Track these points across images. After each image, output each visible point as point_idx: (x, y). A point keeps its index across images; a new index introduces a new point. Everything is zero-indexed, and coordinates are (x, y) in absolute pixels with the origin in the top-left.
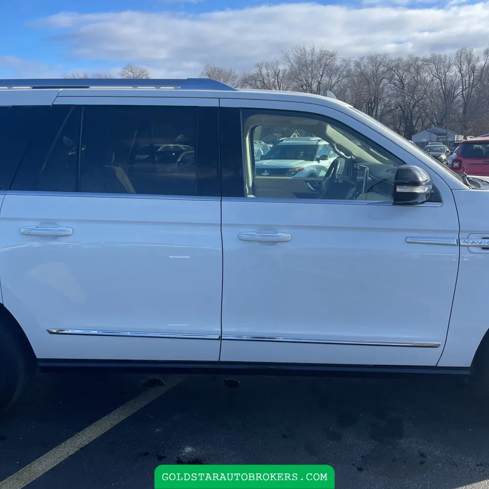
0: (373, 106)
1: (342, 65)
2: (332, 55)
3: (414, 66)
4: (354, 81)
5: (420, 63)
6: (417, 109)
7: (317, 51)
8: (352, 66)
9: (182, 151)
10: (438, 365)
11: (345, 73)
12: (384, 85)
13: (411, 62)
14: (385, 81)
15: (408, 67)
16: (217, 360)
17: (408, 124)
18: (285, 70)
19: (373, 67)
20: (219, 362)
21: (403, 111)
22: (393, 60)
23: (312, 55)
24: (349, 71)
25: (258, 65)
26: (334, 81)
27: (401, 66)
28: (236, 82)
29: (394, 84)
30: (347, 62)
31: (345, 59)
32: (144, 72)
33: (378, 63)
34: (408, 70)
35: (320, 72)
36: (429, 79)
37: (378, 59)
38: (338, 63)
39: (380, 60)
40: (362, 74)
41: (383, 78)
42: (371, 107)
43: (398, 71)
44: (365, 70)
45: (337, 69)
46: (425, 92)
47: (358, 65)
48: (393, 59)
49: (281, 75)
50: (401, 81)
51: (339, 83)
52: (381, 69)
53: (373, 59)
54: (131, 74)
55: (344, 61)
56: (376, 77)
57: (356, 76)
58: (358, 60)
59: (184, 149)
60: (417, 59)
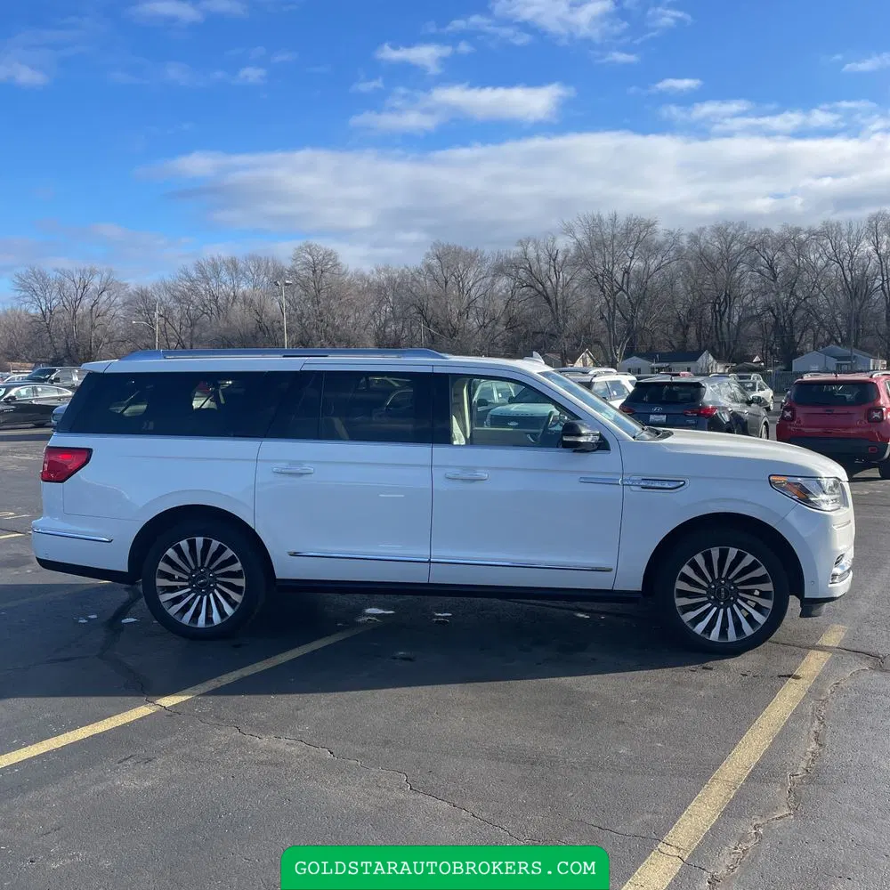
0: (723, 309)
1: (667, 241)
2: (648, 226)
3: (793, 242)
4: (689, 268)
5: (803, 236)
6: (801, 313)
7: (622, 220)
8: (685, 241)
9: (395, 389)
10: (615, 589)
11: (672, 253)
12: (742, 273)
13: (787, 235)
14: (742, 267)
15: (782, 244)
16: (427, 582)
17: (785, 339)
18: (567, 251)
19: (721, 243)
20: (428, 584)
21: (777, 319)
22: (755, 233)
23: (614, 226)
24: (680, 250)
25: (521, 243)
26: (653, 267)
27: (770, 243)
28: (485, 269)
29: (759, 271)
30: (674, 237)
31: (672, 230)
32: (330, 255)
33: (730, 238)
34: (783, 248)
35: (629, 252)
36: (820, 263)
37: (728, 231)
38: (660, 237)
39: (733, 232)
40: (702, 255)
41: (739, 262)
42: (720, 311)
43: (764, 251)
44: (708, 248)
45: (658, 248)
46: (816, 284)
47: (694, 239)
48: (756, 230)
49: (560, 258)
50: (771, 267)
51: (662, 270)
52: (736, 247)
53: (720, 231)
54: (310, 257)
55: (671, 233)
56: (729, 260)
57: (691, 259)
58: (696, 233)
59: (397, 385)
60: (798, 231)
